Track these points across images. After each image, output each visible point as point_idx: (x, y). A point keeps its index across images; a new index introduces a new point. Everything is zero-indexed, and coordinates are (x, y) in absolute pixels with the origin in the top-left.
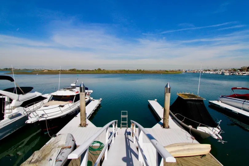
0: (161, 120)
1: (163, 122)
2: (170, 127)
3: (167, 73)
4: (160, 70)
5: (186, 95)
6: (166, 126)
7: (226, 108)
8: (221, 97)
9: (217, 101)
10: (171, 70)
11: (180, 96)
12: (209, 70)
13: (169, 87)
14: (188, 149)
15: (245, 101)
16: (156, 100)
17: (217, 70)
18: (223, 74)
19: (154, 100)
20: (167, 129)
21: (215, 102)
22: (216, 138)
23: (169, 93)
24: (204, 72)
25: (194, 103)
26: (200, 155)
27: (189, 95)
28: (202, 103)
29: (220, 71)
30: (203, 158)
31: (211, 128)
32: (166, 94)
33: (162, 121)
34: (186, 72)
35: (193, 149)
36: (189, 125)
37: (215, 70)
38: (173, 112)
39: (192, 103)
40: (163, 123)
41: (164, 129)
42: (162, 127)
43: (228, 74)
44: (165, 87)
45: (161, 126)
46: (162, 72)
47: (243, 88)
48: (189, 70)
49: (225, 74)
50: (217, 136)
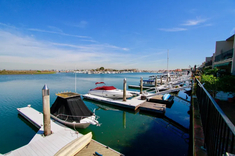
0: (40, 127)
1: (44, 129)
2: (53, 131)
3: (40, 73)
4: (30, 70)
5: (65, 94)
6: (49, 132)
7: (102, 100)
8: (90, 91)
9: (87, 94)
10: (45, 70)
11: (60, 96)
12: (78, 71)
13: (47, 89)
14: (76, 147)
15: (103, 91)
16: (30, 105)
17: (83, 70)
18: (87, 73)
19: (27, 106)
20: (50, 136)
21: (87, 95)
22: (95, 123)
23: (48, 95)
24: (74, 72)
25: (74, 100)
26: (86, 146)
27: (68, 94)
28: (79, 98)
29: (85, 71)
30: (88, 147)
31: (90, 117)
32: (45, 97)
33: (42, 129)
34: (60, 72)
35: (80, 144)
36: (73, 122)
37: (82, 70)
38: (55, 114)
39: (72, 100)
40: (44, 131)
41: (47, 137)
42: (44, 136)
43: (90, 73)
44: (42, 89)
45: (42, 135)
46: (33, 72)
47: (101, 83)
48: (62, 70)
49: (89, 73)
50: (95, 122)
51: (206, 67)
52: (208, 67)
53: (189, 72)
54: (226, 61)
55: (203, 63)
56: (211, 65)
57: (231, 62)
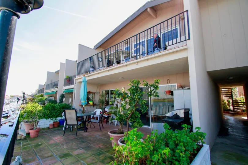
51: (38, 94)
52: (40, 94)
53: (19, 99)
54: (54, 90)
55: (36, 90)
56: (43, 92)
57: (57, 91)
